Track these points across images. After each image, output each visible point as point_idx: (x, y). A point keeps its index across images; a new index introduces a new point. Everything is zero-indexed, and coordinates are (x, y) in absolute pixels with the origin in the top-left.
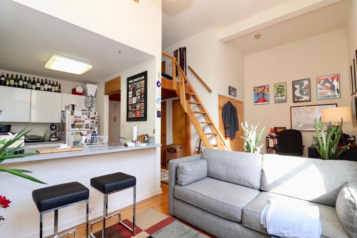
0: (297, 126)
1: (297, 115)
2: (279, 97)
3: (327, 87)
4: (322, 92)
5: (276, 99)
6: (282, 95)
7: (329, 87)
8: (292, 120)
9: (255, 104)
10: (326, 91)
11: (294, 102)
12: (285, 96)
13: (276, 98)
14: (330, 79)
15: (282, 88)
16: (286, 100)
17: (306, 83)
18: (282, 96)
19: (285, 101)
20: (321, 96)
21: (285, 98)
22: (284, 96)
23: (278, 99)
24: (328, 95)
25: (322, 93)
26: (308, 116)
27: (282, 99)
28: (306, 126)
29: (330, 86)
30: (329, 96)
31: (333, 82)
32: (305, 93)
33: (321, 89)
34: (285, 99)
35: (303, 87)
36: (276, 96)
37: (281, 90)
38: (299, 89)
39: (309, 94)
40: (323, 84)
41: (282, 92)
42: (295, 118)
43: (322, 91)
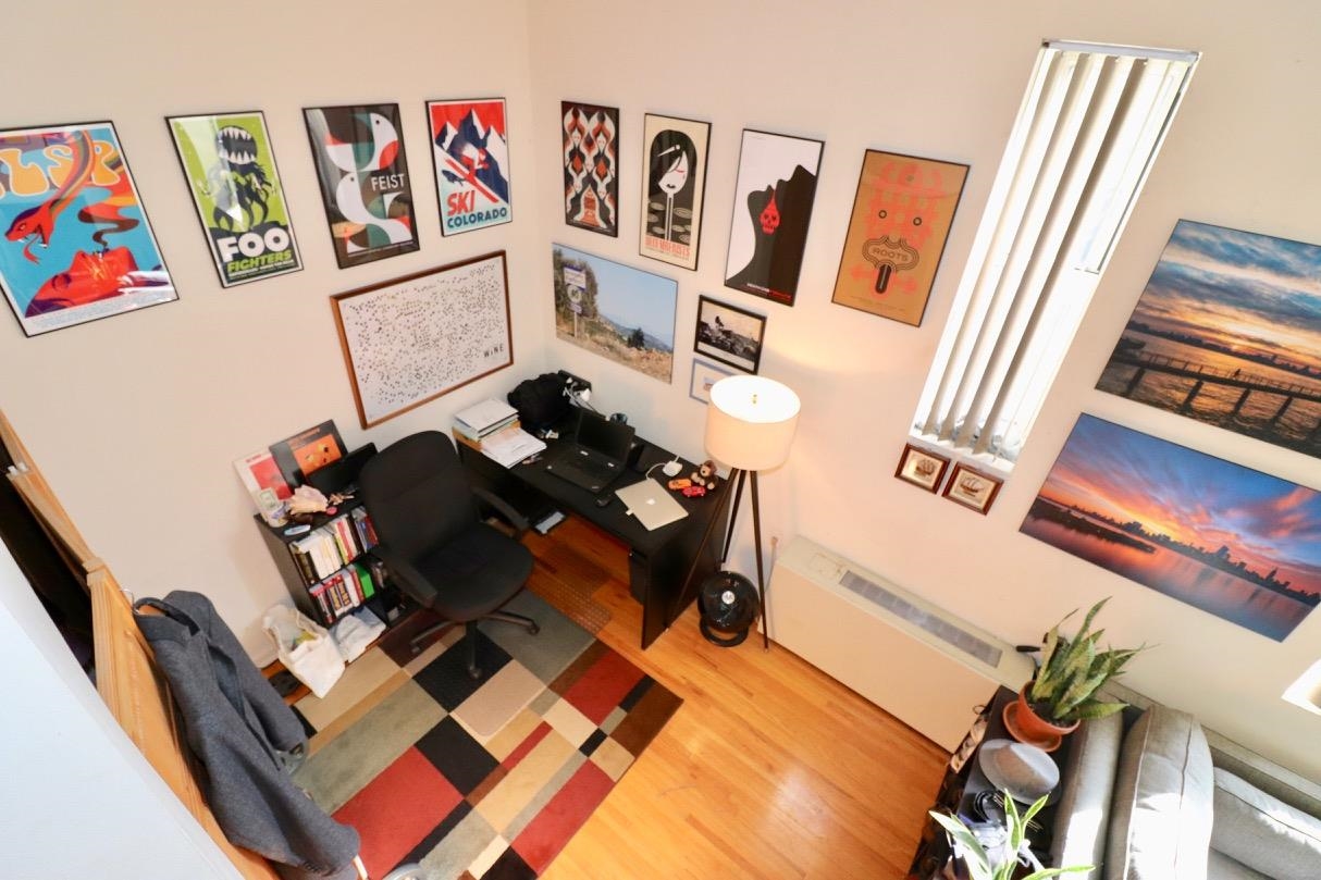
0: (383, 395)
1: (375, 338)
2: (239, 235)
3: (468, 163)
4: (454, 195)
5: (227, 257)
6: (258, 221)
7: (477, 166)
8: (358, 372)
9: (32, 324)
10: (467, 187)
11: (344, 261)
12: (285, 228)
13: (224, 243)
14: (476, 122)
15: (246, 160)
16: (294, 256)
17: (383, 133)
18: (261, 230)
19: (291, 262)
20: (454, 216)
21: (284, 243)
22: (276, 224)
23: (239, 257)
24: (475, 212)
25: (456, 201)
26: (419, 333)
27: (267, 251)
28: (418, 382)
29: (481, 162)
30: (479, 217)
31: (490, 139)
32: (389, 199)
33: (452, 178)
34: (290, 247)
35: (375, 165)
36: (218, 234)
37: (242, 181)
38: (354, 174)
39: (405, 208)
40: (454, 151)
41: (255, 197)
42: (369, 355)
43: (455, 187)
